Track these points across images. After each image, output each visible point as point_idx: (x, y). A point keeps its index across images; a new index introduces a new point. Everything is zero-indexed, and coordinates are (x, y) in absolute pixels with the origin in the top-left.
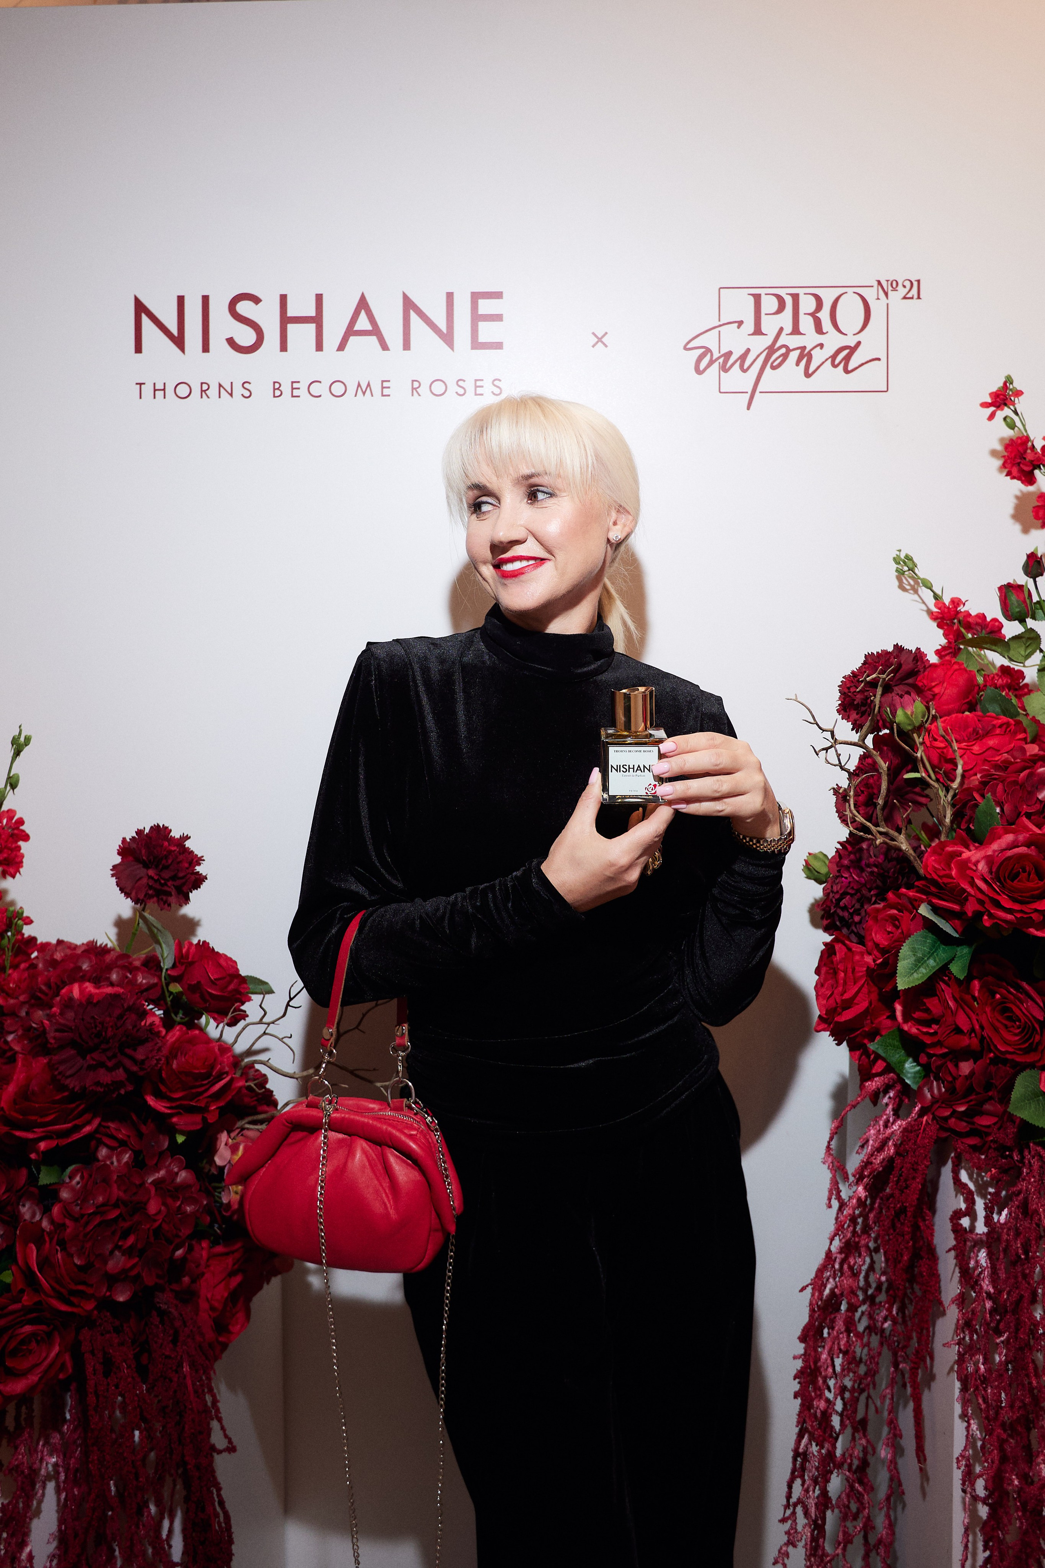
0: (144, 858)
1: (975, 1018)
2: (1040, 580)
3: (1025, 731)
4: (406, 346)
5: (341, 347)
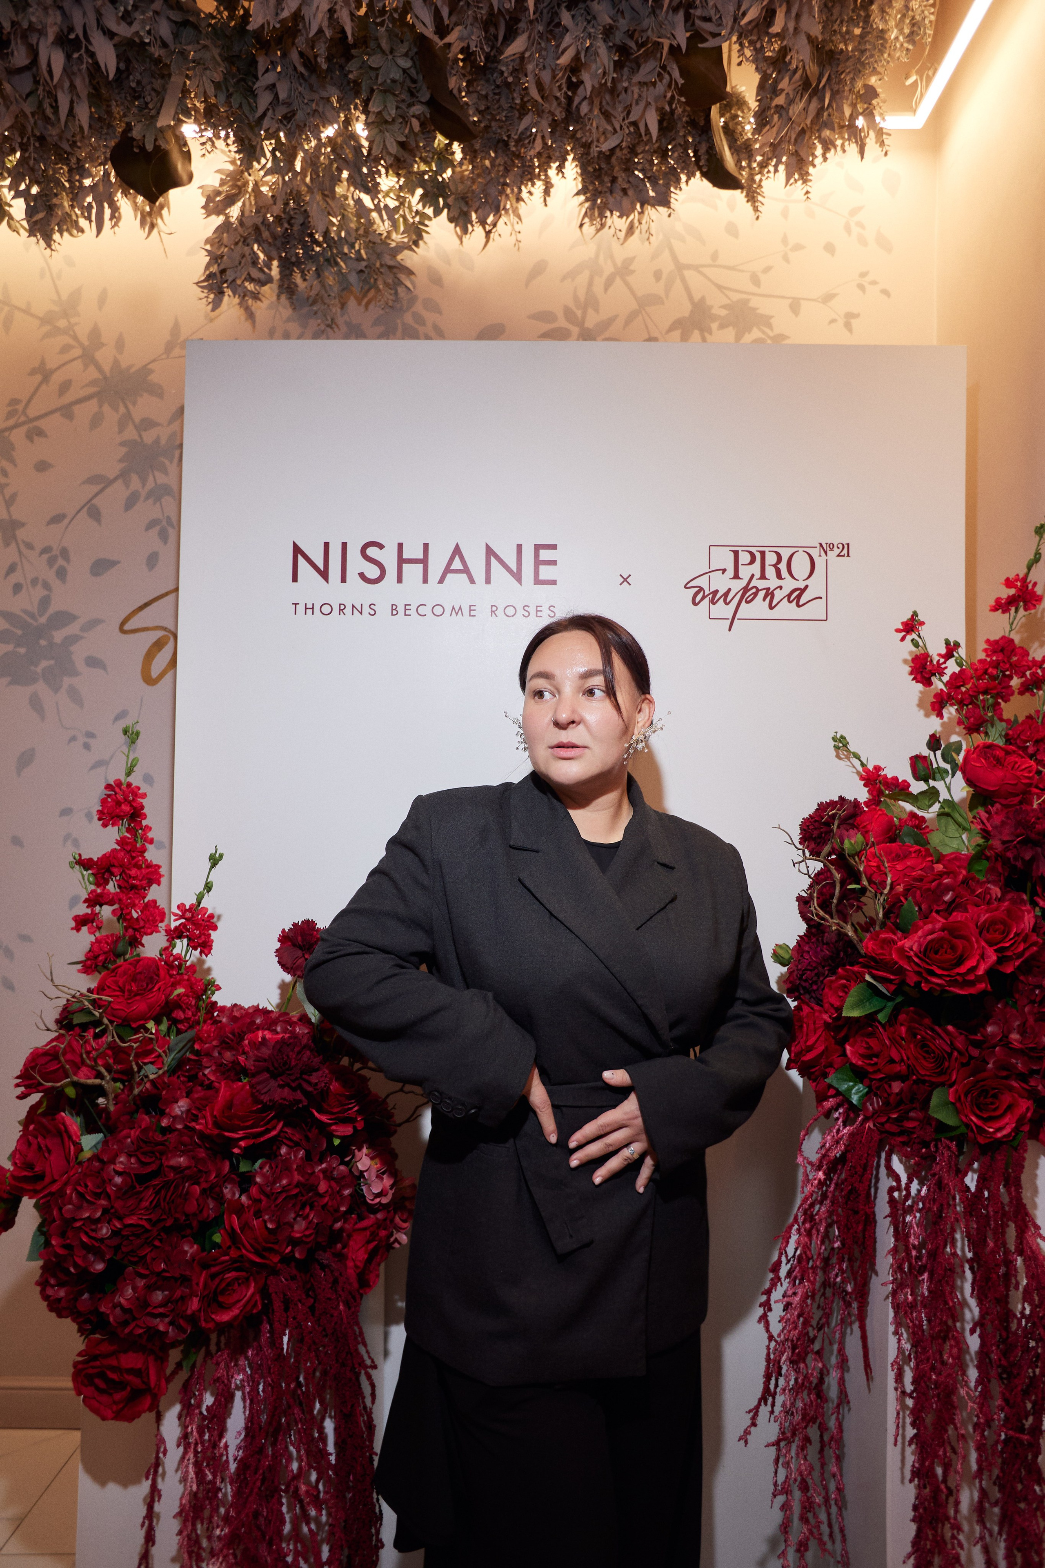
0: (299, 943)
1: (903, 1052)
2: (939, 753)
3: (931, 855)
4: (488, 581)
5: (441, 581)
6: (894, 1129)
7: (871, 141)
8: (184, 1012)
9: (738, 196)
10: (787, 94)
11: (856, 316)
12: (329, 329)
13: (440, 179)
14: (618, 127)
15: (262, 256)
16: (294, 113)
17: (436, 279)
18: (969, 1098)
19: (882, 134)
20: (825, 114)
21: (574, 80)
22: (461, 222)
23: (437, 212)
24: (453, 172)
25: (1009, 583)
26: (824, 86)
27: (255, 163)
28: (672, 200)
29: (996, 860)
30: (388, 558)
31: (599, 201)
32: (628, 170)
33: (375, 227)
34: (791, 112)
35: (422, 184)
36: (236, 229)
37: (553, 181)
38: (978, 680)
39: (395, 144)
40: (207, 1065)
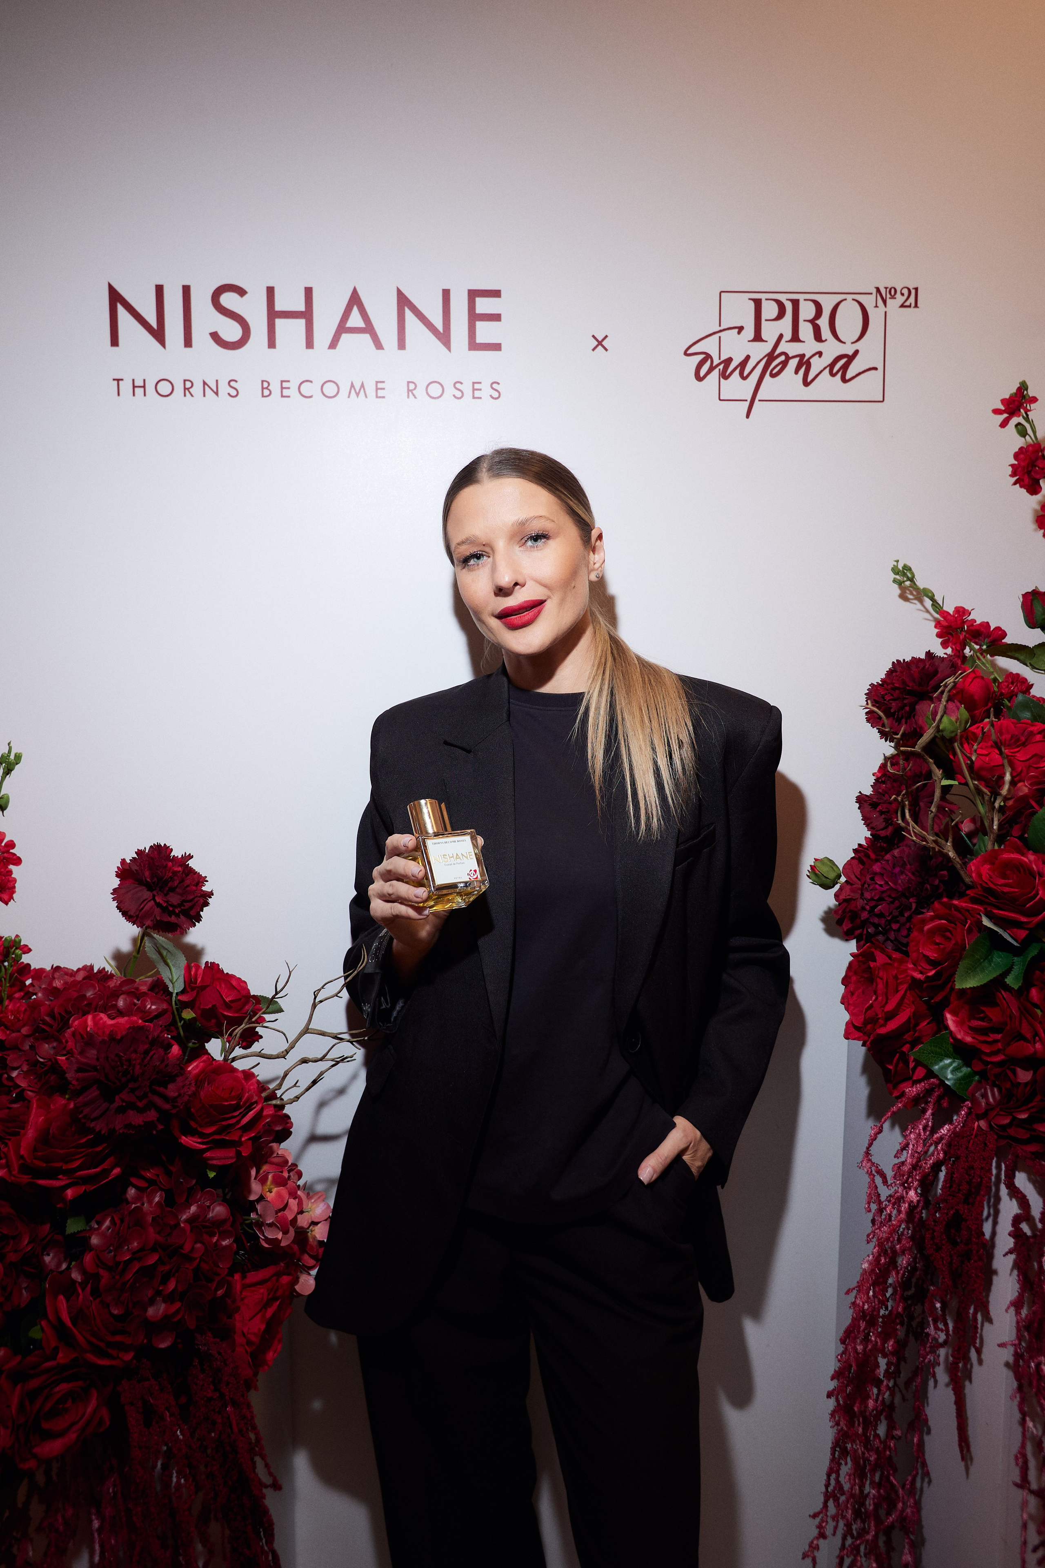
0: (148, 880)
1: (1038, 1026)
4: (402, 345)
5: (333, 345)
6: (1022, 1134)
40: (15, 1065)
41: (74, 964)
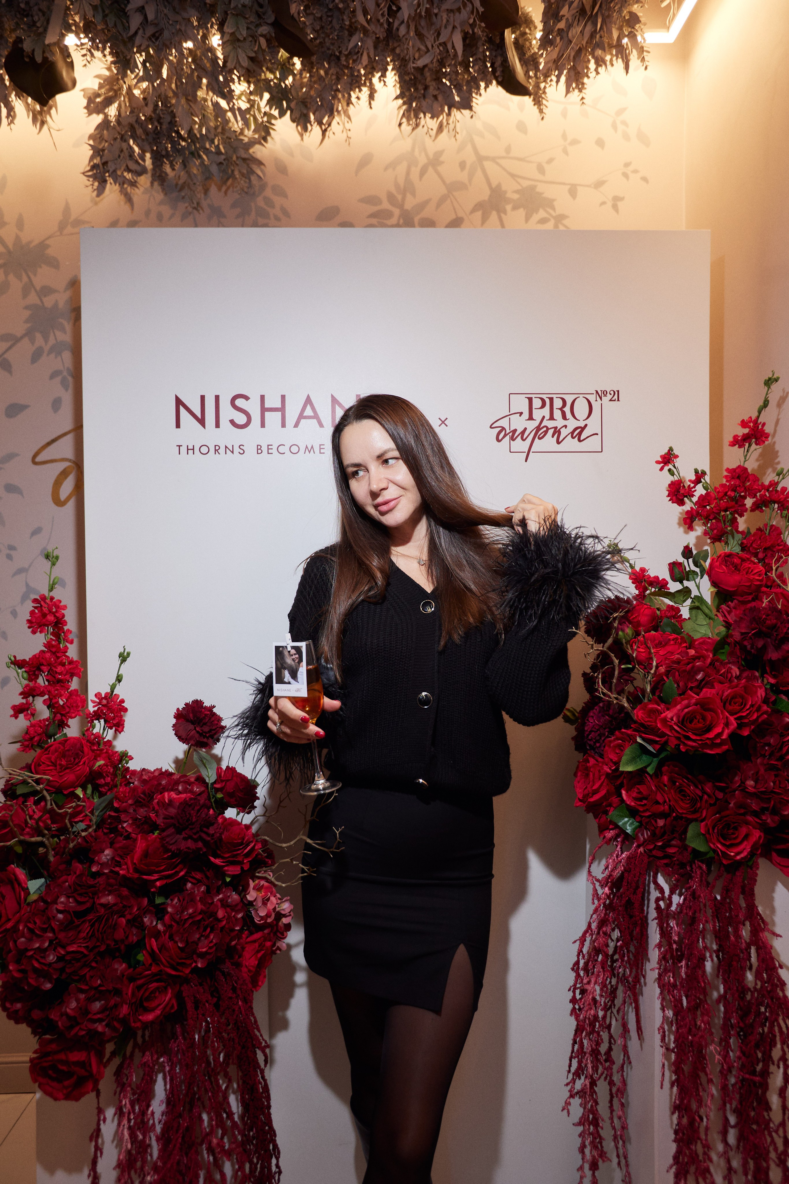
0: (191, 719)
1: (666, 796)
2: (691, 560)
3: (686, 642)
5: (296, 425)
6: (660, 854)
7: (634, 57)
8: (104, 780)
9: (527, 101)
10: (567, 19)
11: (622, 199)
12: (195, 211)
13: (283, 86)
14: (430, 47)
15: (136, 149)
16: (161, 31)
17: (282, 169)
18: (716, 831)
19: (643, 51)
20: (598, 36)
21: (394, 8)
22: (302, 121)
23: (282, 114)
24: (294, 79)
25: (744, 424)
26: (597, 13)
27: (129, 72)
28: (473, 104)
29: (735, 646)
30: (253, 407)
31: (414, 105)
32: (438, 80)
33: (230, 124)
34: (570, 35)
35: (269, 89)
36: (114, 127)
37: (376, 88)
38: (720, 500)
39: (246, 58)
40: (125, 820)
41: (152, 767)
